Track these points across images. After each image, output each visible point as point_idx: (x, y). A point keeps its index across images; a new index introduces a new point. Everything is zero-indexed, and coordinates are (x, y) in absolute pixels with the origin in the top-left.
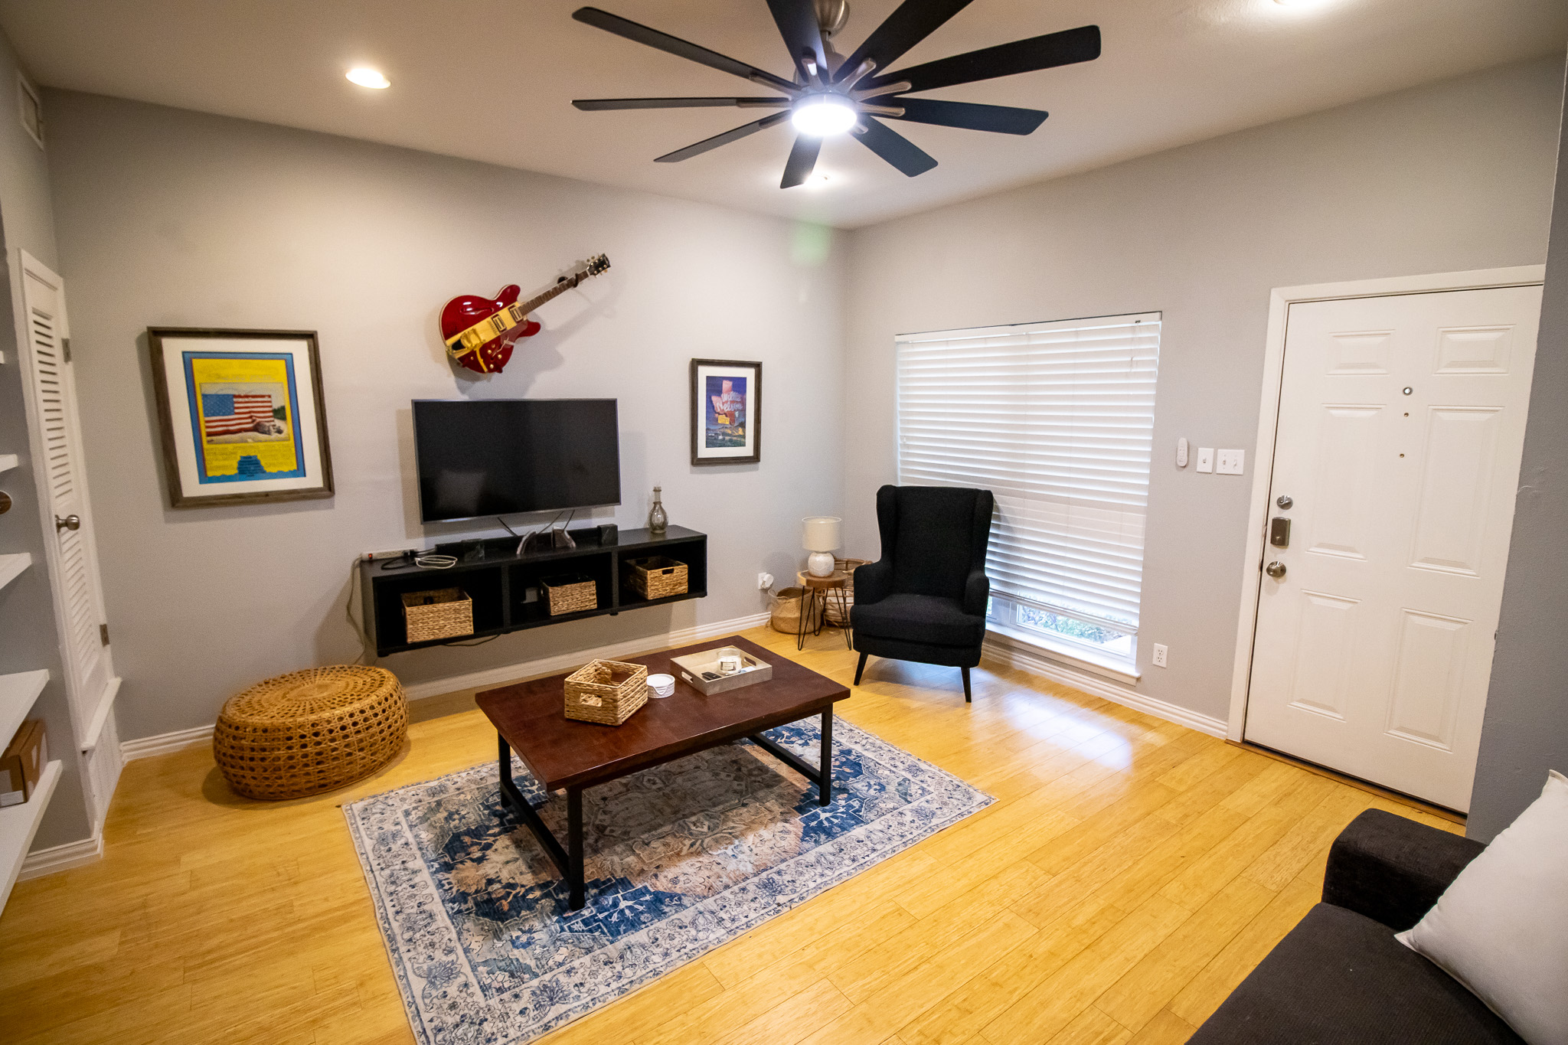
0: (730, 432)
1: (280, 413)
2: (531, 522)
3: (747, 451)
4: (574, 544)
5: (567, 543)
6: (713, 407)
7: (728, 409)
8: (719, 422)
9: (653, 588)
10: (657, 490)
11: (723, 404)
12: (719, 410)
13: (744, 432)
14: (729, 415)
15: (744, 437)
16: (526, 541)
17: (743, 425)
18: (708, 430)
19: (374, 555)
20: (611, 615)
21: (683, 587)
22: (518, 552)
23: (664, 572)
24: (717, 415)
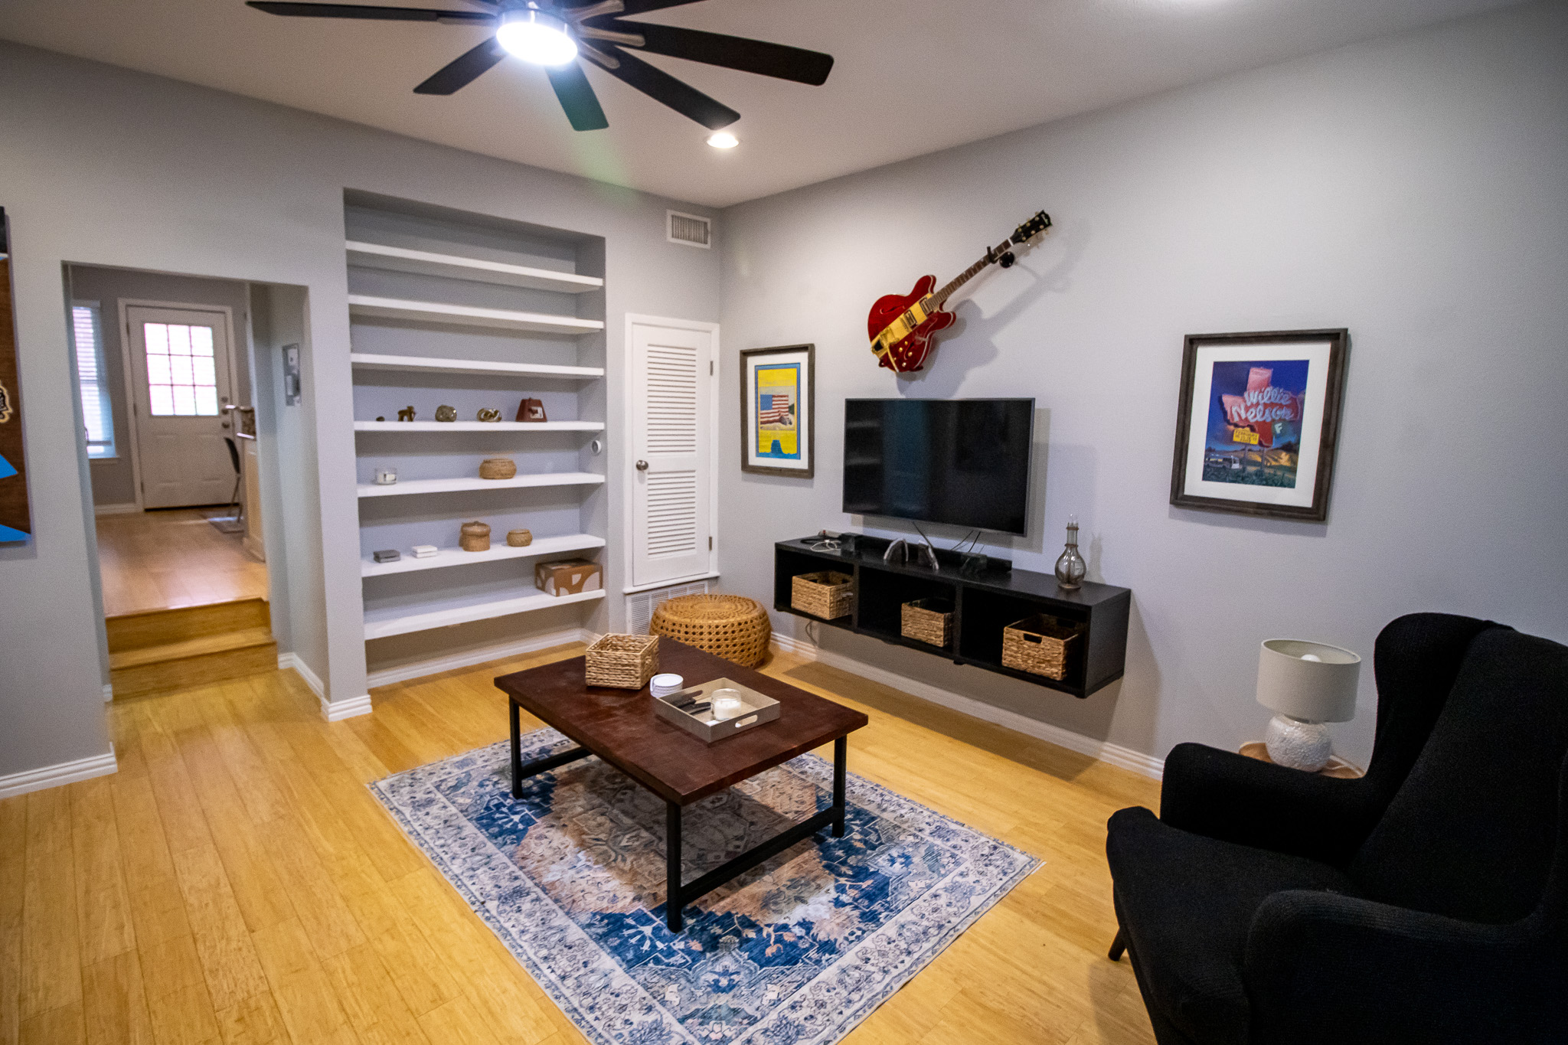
0: (1259, 460)
1: (791, 409)
2: (903, 529)
3: (1301, 495)
4: (937, 567)
5: (929, 562)
6: (1225, 413)
7: (1259, 418)
8: (1235, 439)
9: (1009, 652)
10: (1073, 529)
11: (1247, 409)
12: (1236, 419)
13: (1294, 462)
14: (1264, 430)
15: (1293, 470)
16: (893, 547)
17: (1292, 449)
18: (1209, 451)
19: (827, 532)
20: (956, 663)
21: (1055, 670)
22: (885, 557)
23: (1027, 637)
24: (1232, 428)
